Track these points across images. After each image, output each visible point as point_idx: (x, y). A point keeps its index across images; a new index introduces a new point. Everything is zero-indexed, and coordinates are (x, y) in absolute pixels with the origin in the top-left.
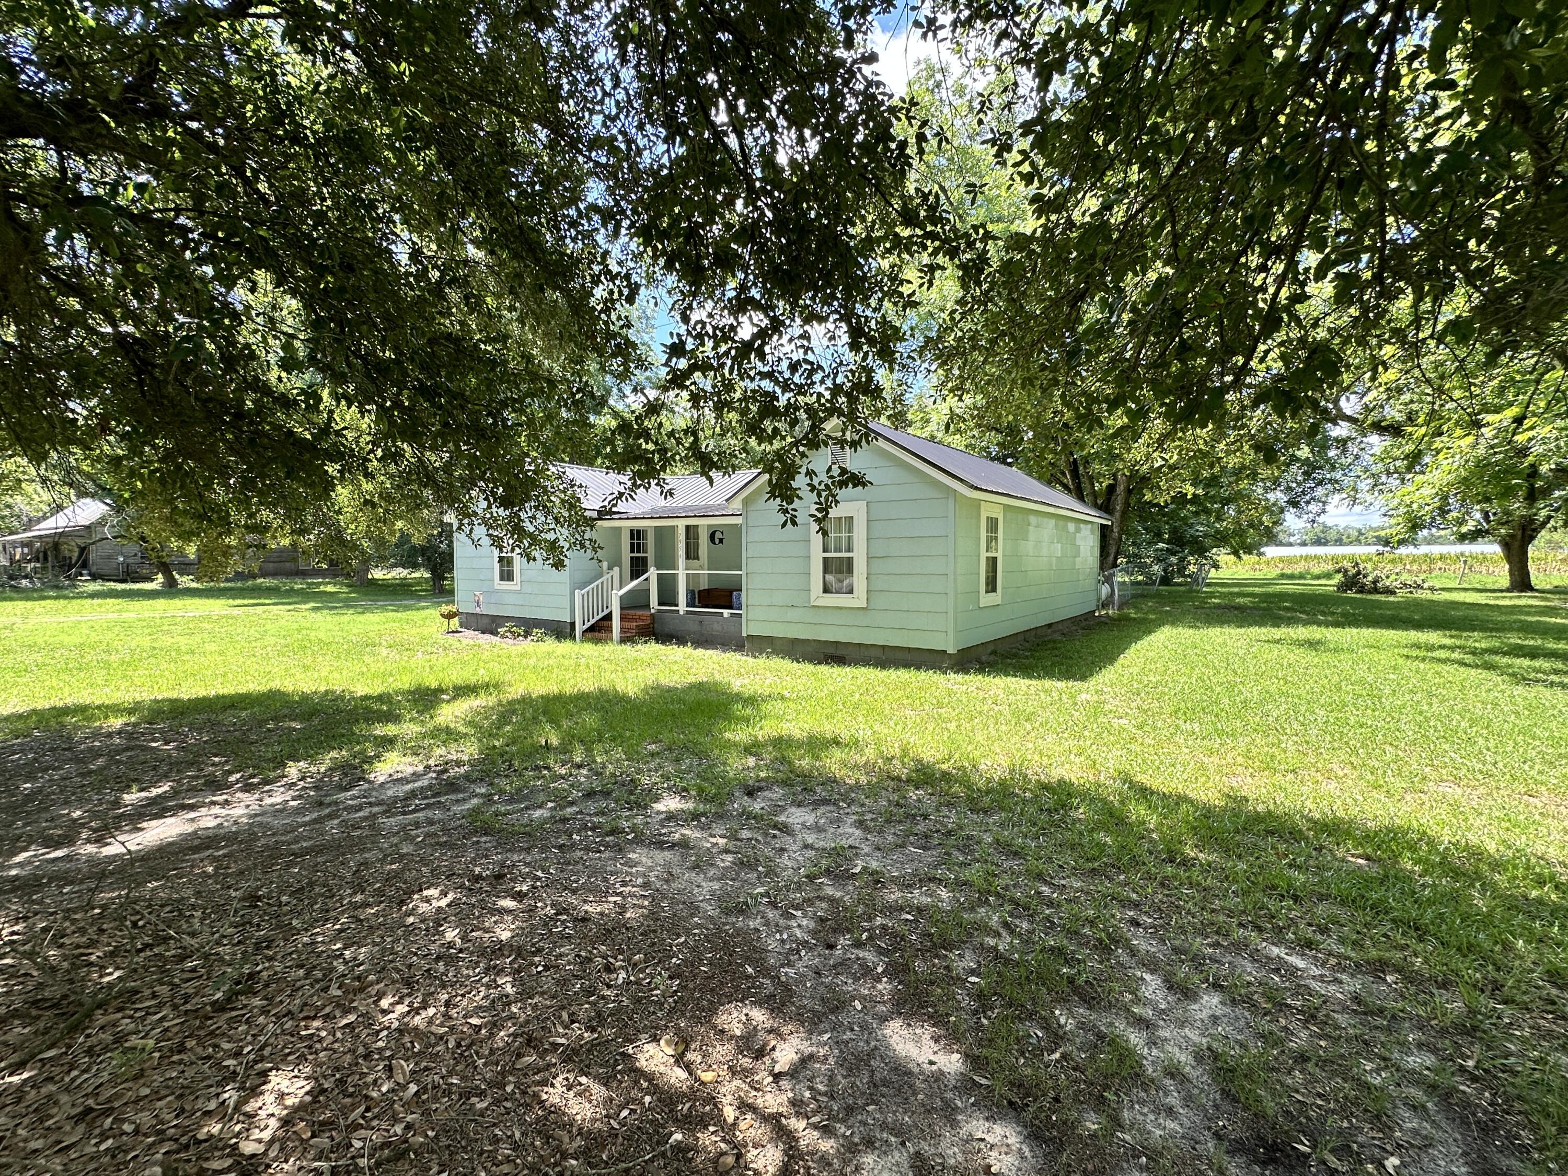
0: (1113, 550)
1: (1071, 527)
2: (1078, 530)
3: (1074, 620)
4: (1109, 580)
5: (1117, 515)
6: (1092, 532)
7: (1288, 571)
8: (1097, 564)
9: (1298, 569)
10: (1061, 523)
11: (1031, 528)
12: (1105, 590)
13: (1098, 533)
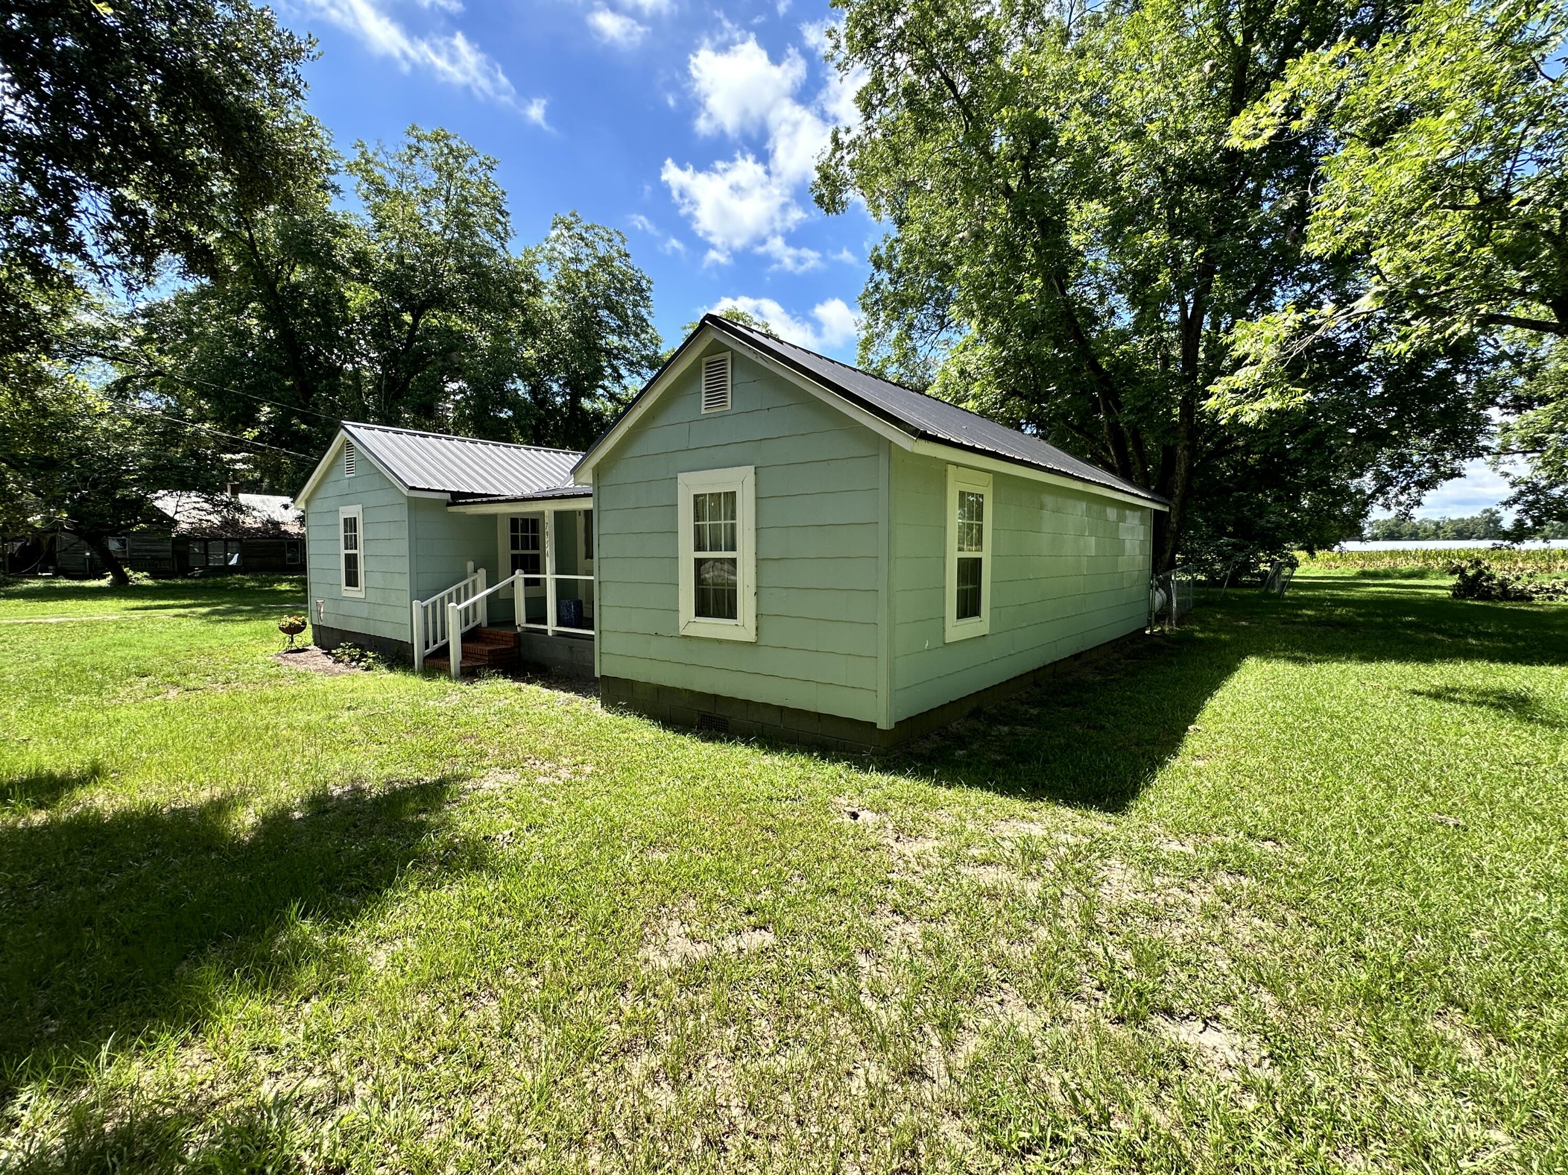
0: (1170, 546)
1: (1112, 513)
2: (1121, 518)
3: (1116, 644)
4: (1164, 584)
5: (1176, 500)
6: (1143, 522)
7: (1370, 568)
8: (1148, 565)
9: (1383, 565)
10: (1095, 507)
11: (1046, 513)
12: (1159, 597)
13: (1150, 522)
